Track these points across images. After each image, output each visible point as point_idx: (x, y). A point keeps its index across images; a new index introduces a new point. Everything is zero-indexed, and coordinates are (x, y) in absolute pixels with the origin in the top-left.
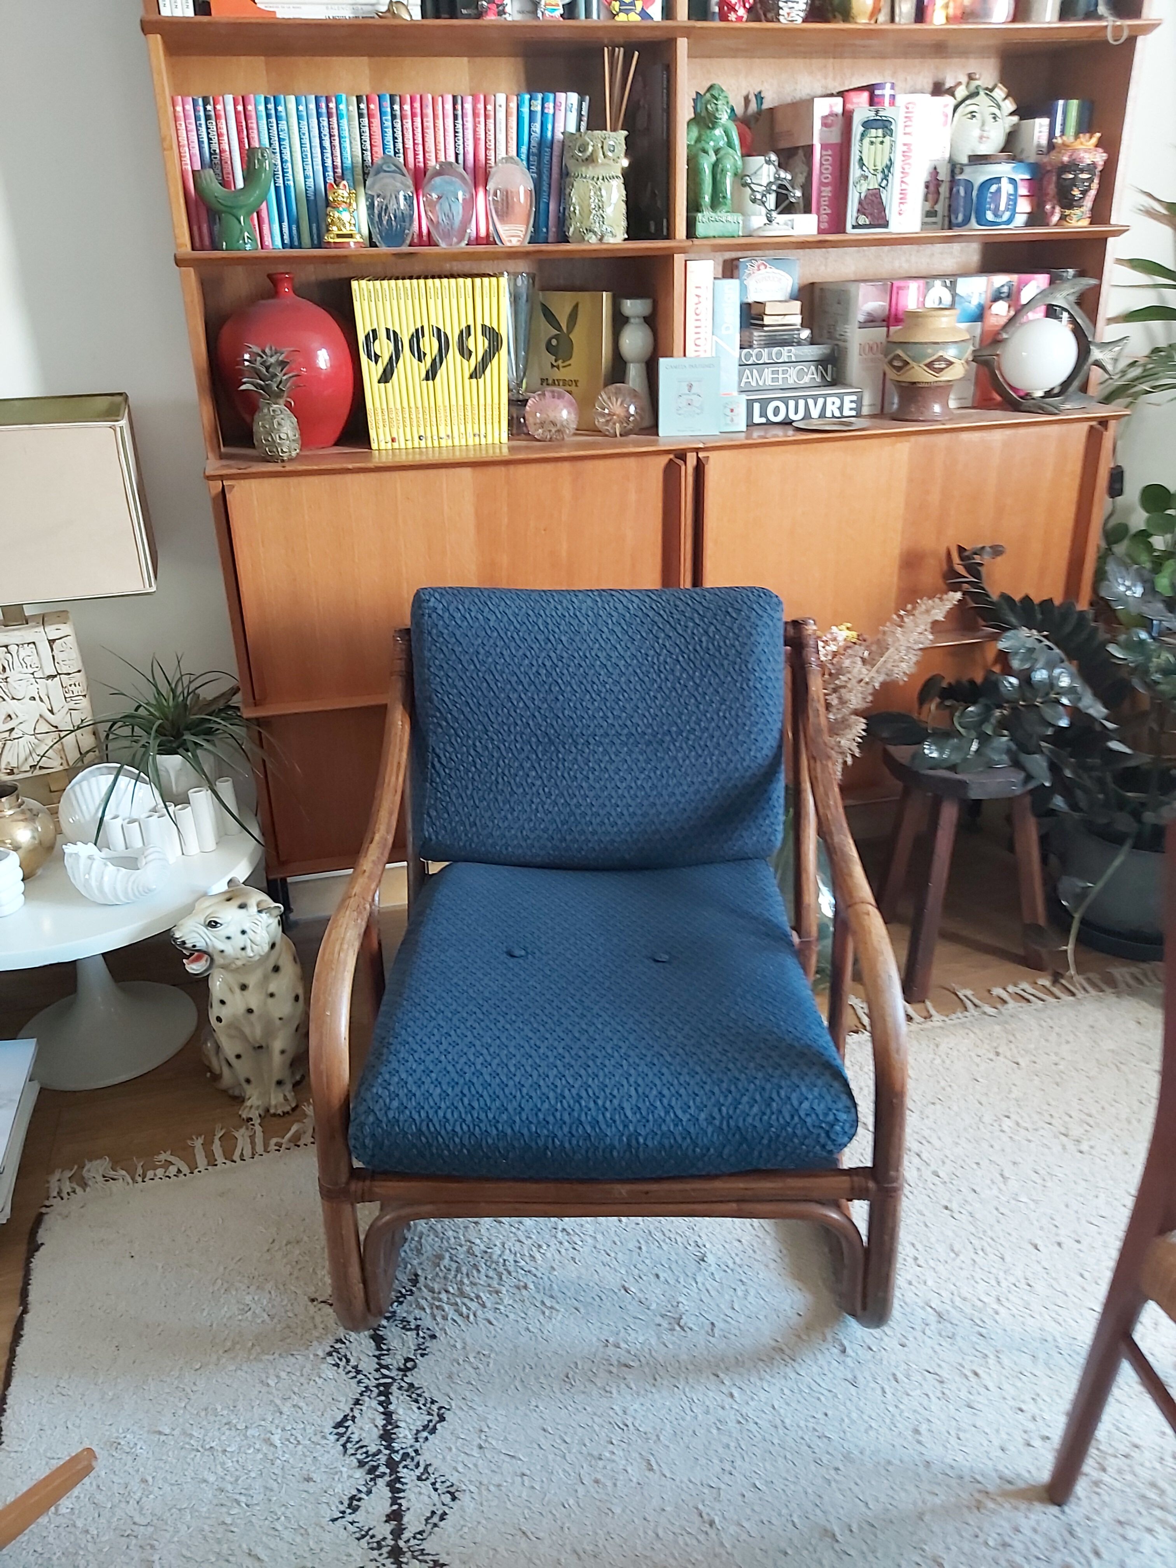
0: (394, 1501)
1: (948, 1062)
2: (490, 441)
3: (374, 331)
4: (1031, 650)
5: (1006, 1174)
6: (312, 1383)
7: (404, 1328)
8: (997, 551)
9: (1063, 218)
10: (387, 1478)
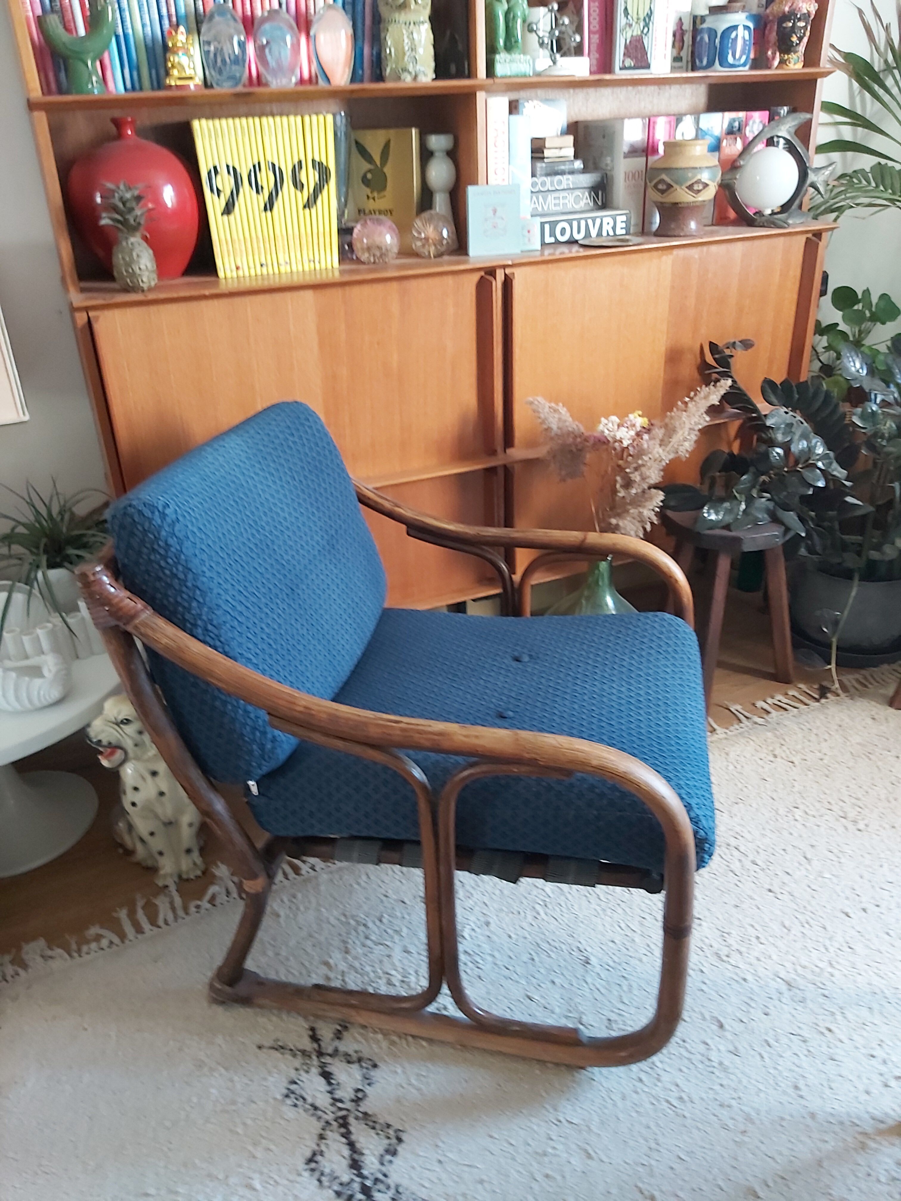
2: (323, 266)
3: (215, 167)
5: (809, 856)
6: (277, 1125)
7: (347, 1062)
9: (782, 62)
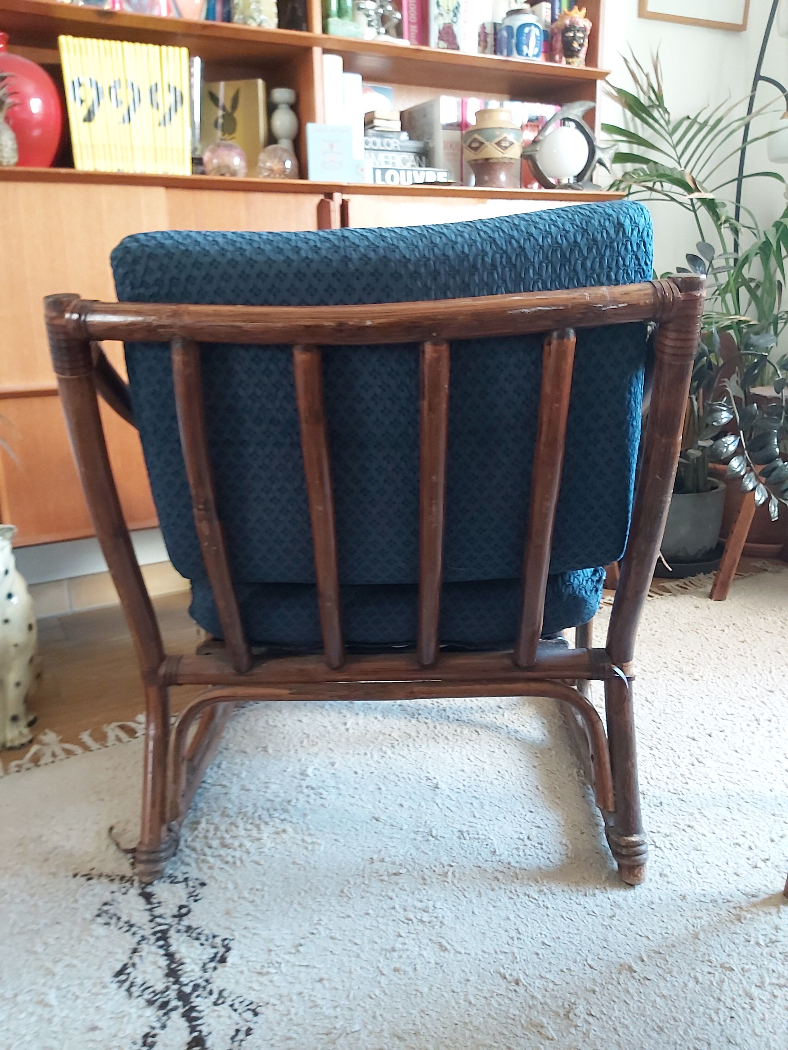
0: (193, 1029)
3: (79, 81)
6: (83, 943)
7: (171, 882)
10: (181, 1010)
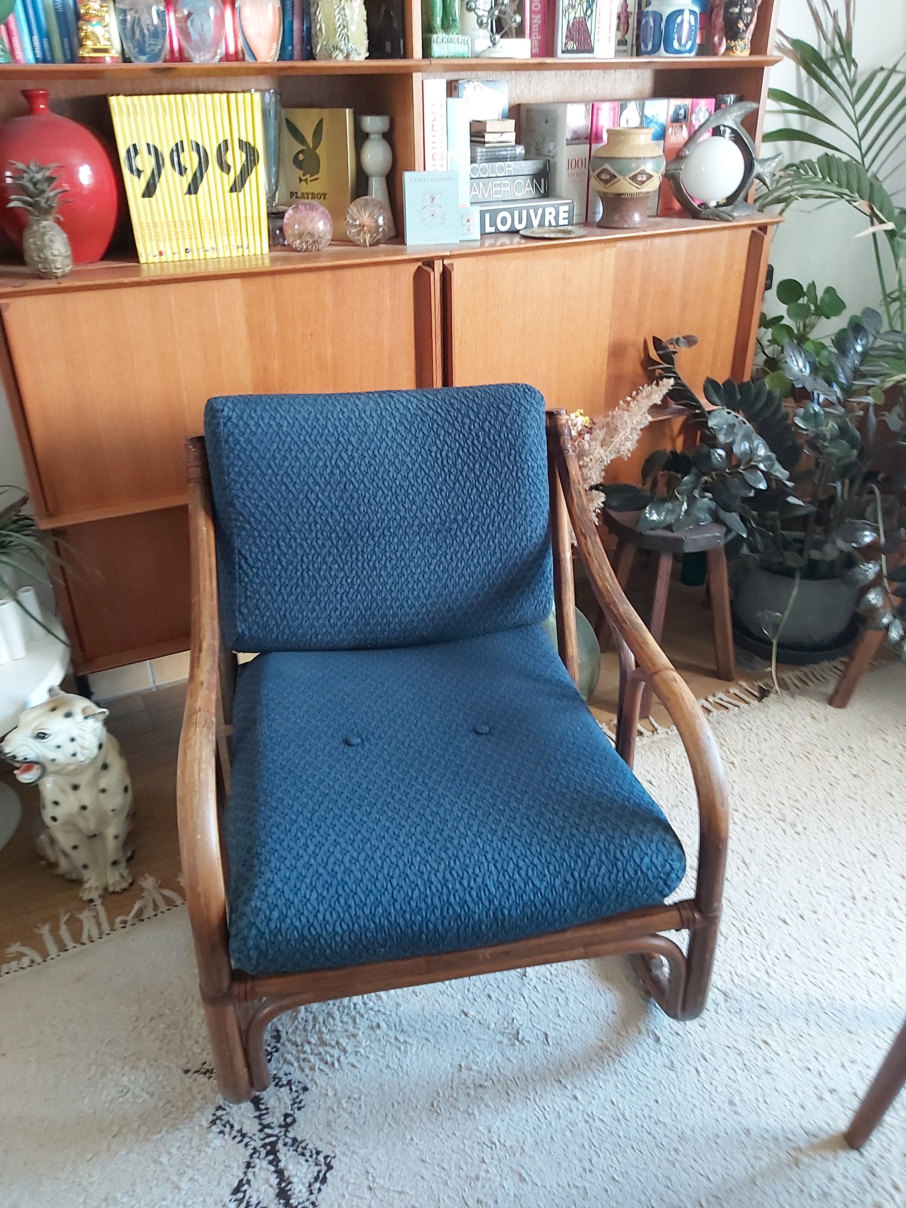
1: (679, 768)
2: (252, 253)
3: (134, 146)
4: (732, 426)
7: (276, 1085)
8: (690, 341)
9: (729, 49)
